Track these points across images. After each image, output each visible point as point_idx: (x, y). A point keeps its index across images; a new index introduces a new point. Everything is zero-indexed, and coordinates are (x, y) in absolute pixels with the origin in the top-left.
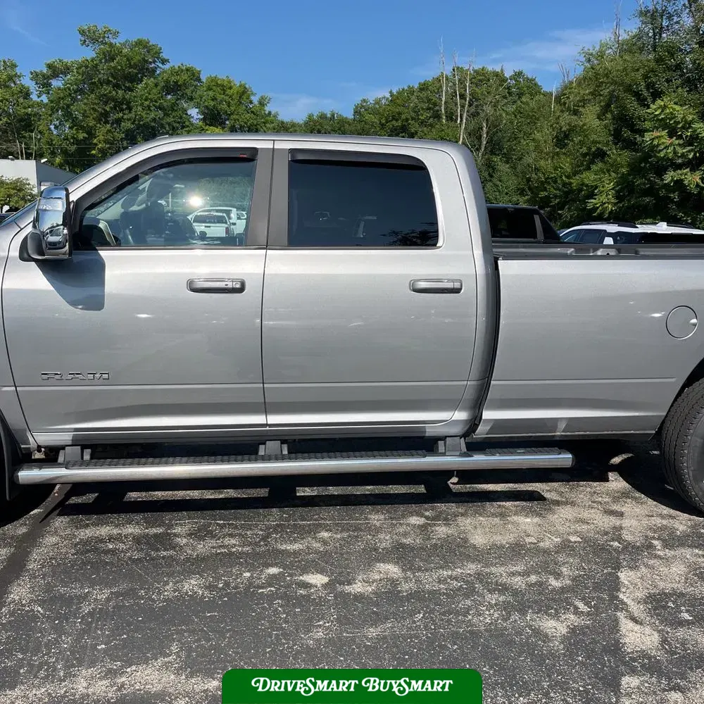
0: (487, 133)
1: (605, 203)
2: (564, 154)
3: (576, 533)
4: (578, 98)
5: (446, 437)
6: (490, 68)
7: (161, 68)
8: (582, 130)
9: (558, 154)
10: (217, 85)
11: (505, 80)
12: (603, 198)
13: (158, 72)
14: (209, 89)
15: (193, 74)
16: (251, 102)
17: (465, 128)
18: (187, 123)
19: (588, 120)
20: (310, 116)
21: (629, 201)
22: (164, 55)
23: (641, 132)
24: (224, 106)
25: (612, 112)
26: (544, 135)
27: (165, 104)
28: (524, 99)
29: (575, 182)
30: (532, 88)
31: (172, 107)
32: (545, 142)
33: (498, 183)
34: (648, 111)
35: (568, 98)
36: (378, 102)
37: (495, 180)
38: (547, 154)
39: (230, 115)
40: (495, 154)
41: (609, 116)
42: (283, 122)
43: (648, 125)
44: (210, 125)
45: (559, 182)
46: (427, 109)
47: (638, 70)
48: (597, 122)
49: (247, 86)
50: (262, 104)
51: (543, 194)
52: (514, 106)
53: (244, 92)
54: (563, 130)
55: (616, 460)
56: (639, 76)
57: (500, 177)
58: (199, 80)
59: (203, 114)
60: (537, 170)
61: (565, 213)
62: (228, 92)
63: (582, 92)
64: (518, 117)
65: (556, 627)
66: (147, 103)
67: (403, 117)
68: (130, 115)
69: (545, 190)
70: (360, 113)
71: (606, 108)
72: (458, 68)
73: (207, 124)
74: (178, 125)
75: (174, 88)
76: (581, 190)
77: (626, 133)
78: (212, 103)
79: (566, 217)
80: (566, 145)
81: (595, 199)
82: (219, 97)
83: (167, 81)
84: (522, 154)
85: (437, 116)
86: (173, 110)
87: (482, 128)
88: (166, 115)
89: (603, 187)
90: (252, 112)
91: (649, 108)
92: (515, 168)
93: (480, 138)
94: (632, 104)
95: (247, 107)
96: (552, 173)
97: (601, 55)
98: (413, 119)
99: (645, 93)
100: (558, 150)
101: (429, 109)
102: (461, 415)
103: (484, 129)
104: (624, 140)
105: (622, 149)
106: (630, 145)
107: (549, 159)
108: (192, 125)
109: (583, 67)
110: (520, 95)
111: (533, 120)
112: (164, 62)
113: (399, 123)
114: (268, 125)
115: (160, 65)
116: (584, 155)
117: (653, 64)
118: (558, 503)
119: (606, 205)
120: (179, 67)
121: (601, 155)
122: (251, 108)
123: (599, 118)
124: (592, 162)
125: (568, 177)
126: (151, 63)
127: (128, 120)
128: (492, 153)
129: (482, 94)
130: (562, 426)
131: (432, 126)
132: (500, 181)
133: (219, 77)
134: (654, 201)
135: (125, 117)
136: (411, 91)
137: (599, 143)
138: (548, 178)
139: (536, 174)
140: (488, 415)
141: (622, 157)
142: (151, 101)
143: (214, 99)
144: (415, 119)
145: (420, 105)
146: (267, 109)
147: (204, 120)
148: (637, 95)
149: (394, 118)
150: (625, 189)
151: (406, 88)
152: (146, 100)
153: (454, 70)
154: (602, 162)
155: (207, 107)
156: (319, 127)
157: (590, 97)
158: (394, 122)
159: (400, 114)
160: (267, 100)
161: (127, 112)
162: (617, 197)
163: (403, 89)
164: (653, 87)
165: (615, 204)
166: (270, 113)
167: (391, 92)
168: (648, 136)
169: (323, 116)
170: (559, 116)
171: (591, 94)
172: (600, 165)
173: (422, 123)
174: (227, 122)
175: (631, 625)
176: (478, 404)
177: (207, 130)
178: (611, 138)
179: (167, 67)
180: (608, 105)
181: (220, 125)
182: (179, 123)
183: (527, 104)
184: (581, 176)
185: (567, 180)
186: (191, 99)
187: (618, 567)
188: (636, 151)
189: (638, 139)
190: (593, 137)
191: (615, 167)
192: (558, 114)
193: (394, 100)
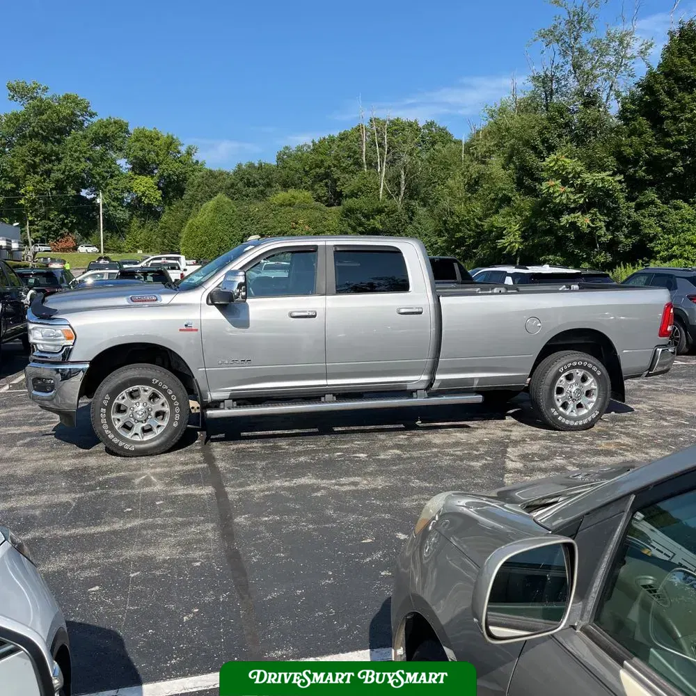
0: (406, 180)
1: (512, 243)
2: (476, 198)
3: (487, 438)
4: (485, 149)
5: (417, 390)
6: (404, 119)
7: (89, 121)
8: (490, 178)
9: (469, 198)
10: (146, 137)
11: (419, 130)
12: (511, 238)
13: (86, 125)
14: (138, 140)
15: (121, 127)
16: (179, 152)
17: (385, 176)
18: (117, 172)
19: (494, 170)
20: (239, 166)
21: (533, 240)
22: (92, 109)
23: (540, 180)
24: (153, 155)
25: (514, 164)
26: (456, 182)
27: (94, 155)
28: (436, 147)
29: (486, 225)
30: (444, 137)
31: (101, 158)
32: (458, 188)
33: (417, 225)
34: (544, 163)
35: (476, 149)
36: (300, 149)
37: (415, 224)
38: (460, 199)
39: (158, 165)
40: (413, 199)
41: (512, 166)
42: (211, 171)
43: (544, 175)
44: (139, 174)
45: (472, 224)
46: (348, 157)
47: (534, 127)
48: (502, 172)
49: (175, 137)
50: (189, 154)
51: (458, 235)
52: (428, 153)
53: (171, 144)
54: (473, 177)
55: (511, 411)
56: (535, 133)
57: (419, 220)
58: (127, 132)
59: (131, 164)
60: (452, 213)
61: (480, 252)
62: (156, 142)
63: (488, 144)
64: (432, 163)
65: (477, 464)
66: (77, 154)
67: (326, 164)
68: (60, 166)
69: (460, 231)
70: (283, 160)
71: (509, 159)
72: (375, 119)
73: (136, 174)
74: (107, 174)
75: (102, 139)
76: (492, 231)
77: (528, 181)
78: (141, 153)
79: (480, 255)
80: (476, 190)
81: (504, 239)
82: (147, 147)
83: (96, 133)
84: (437, 199)
85: (358, 164)
86: (102, 160)
87: (400, 175)
88: (96, 165)
89: (510, 228)
90: (180, 161)
91: (544, 161)
92: (433, 211)
93: (398, 184)
94: (531, 158)
95: (175, 157)
96: (465, 216)
97: (503, 111)
98: (335, 166)
99: (541, 147)
100: (470, 195)
101: (349, 156)
102: (425, 377)
103: (402, 176)
104: (526, 187)
105: (525, 194)
106: (532, 191)
107: (463, 204)
108: (122, 174)
109: (487, 122)
110: (433, 143)
111: (446, 166)
112: (92, 115)
113: (322, 171)
114: (196, 174)
115: (89, 118)
116: (493, 200)
117: (545, 123)
118: (477, 428)
119: (514, 244)
120: (107, 120)
121: (507, 200)
122: (179, 158)
123: (504, 168)
124: (500, 207)
125: (480, 219)
126: (79, 116)
127: (58, 171)
128: (411, 197)
129: (398, 142)
130: (476, 382)
131: (352, 172)
132: (420, 224)
133: (147, 128)
134: (554, 240)
135: (55, 168)
136: (332, 140)
137: (505, 190)
138: (462, 221)
139: (451, 217)
140: (438, 377)
141: (525, 203)
142: (81, 152)
143: (142, 149)
144: (337, 166)
145: (341, 154)
146: (194, 158)
147: (133, 169)
148: (534, 148)
149: (318, 166)
150: (529, 231)
151: (327, 137)
152: (75, 152)
153: (371, 121)
154: (508, 206)
155: (135, 157)
156: (247, 176)
157: (495, 148)
158: (317, 170)
159: (322, 161)
160: (194, 150)
161: (56, 163)
162: (522, 237)
163: (324, 139)
164: (547, 142)
165: (521, 243)
166: (197, 162)
167: (313, 142)
168: (544, 185)
169: (251, 166)
170: (469, 165)
171: (496, 145)
172: (507, 209)
173: (344, 170)
174: (156, 171)
175: (510, 462)
176: (433, 372)
177: (136, 179)
178: (515, 186)
179: (95, 120)
180: (511, 157)
181: (149, 174)
182: (107, 172)
183: (439, 151)
184: (491, 219)
185: (479, 223)
186: (121, 150)
187: (508, 447)
188: (537, 196)
189: (538, 187)
190: (500, 185)
191: (520, 211)
192: (468, 163)
193: (316, 149)
